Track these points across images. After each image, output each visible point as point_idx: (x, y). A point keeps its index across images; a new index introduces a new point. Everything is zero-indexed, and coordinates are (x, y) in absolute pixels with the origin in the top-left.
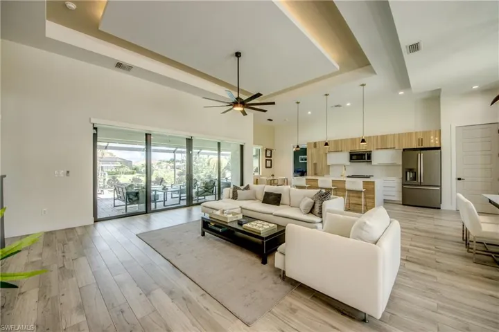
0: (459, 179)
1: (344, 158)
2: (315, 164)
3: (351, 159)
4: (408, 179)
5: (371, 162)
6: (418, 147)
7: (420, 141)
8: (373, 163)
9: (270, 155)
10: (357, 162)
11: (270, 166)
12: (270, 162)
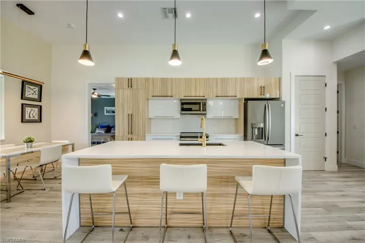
0: (297, 135)
2: (131, 117)
5: (205, 114)
6: (260, 96)
7: (263, 90)
8: (208, 116)
9: (36, 97)
10: (190, 114)
11: (37, 118)
12: (36, 110)
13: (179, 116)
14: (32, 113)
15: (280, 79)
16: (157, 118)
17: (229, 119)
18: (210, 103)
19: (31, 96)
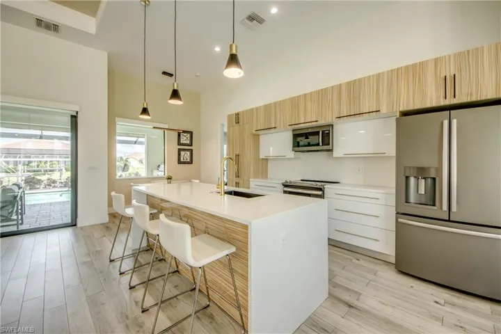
1: (284, 142)
2: (238, 158)
3: (296, 145)
4: (412, 198)
5: (331, 150)
6: (443, 103)
7: (450, 83)
8: (336, 154)
9: (188, 142)
10: (308, 151)
11: (189, 160)
12: (188, 153)
14: (185, 156)
19: (185, 142)
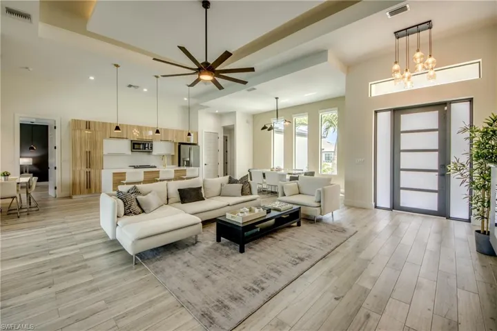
0: (206, 164)
1: (125, 146)
2: (89, 154)
8: (154, 153)
10: (139, 151)
13: (130, 153)
15: (197, 133)
16: (110, 155)
17: (168, 155)
18: (155, 145)
